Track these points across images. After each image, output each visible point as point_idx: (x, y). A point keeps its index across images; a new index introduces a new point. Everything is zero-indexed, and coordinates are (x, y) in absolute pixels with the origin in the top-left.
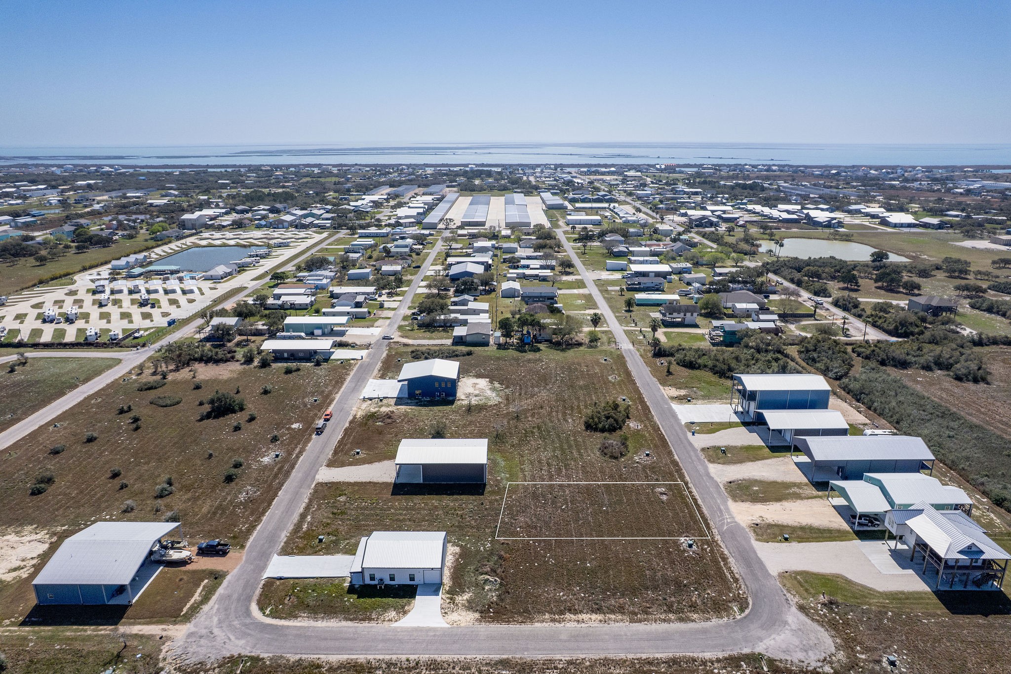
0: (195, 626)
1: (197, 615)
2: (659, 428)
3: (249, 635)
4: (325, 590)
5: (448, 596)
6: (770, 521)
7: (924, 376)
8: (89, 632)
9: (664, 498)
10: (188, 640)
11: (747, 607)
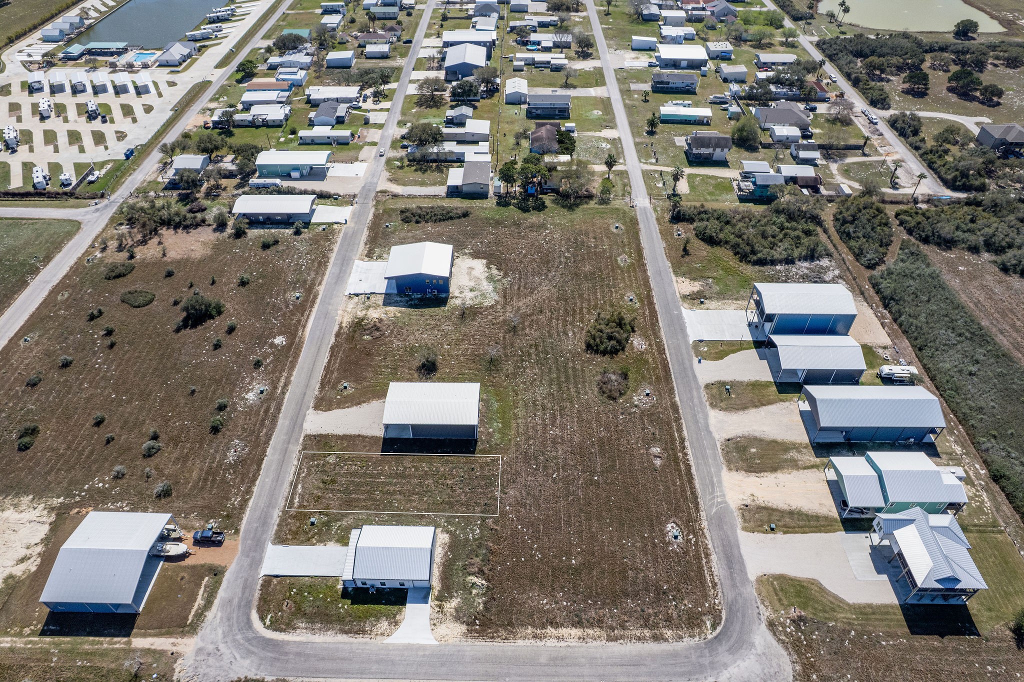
0: (203, 640)
1: (203, 625)
2: (664, 349)
3: (253, 653)
4: (320, 593)
5: (437, 602)
6: (760, 502)
7: (968, 263)
8: (105, 646)
9: (658, 462)
10: (198, 658)
11: (719, 624)
